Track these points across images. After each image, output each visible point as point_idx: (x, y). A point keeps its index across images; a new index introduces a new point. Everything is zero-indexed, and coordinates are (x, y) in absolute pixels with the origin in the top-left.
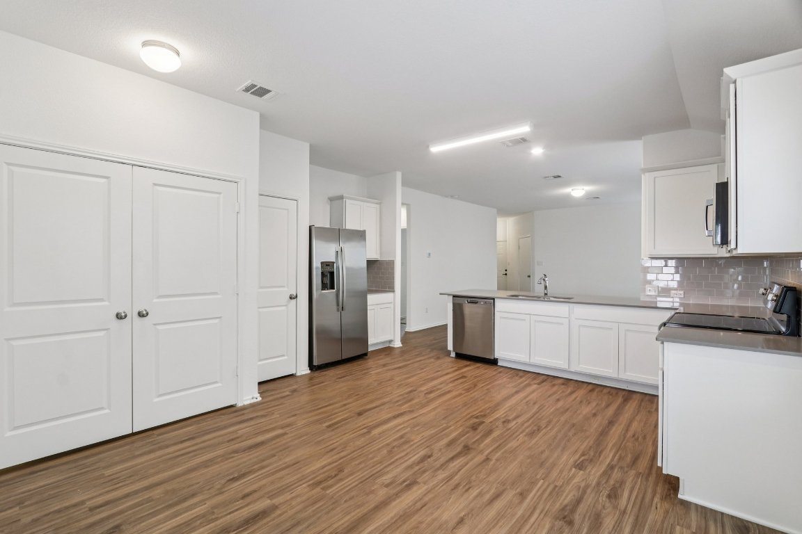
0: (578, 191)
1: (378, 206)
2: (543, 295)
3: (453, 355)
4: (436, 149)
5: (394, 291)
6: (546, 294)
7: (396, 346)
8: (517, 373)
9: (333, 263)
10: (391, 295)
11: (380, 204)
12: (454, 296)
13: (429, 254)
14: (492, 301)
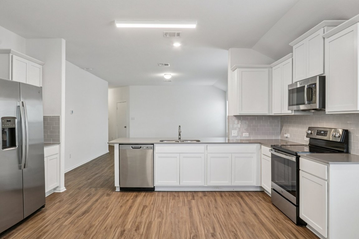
0: (168, 76)
1: (41, 67)
2: (178, 139)
3: (118, 190)
4: (120, 25)
5: (59, 143)
6: (180, 138)
7: (61, 191)
8: (175, 194)
9: (15, 118)
10: (57, 147)
11: (43, 65)
12: (120, 144)
13: (72, 111)
14: (153, 145)
